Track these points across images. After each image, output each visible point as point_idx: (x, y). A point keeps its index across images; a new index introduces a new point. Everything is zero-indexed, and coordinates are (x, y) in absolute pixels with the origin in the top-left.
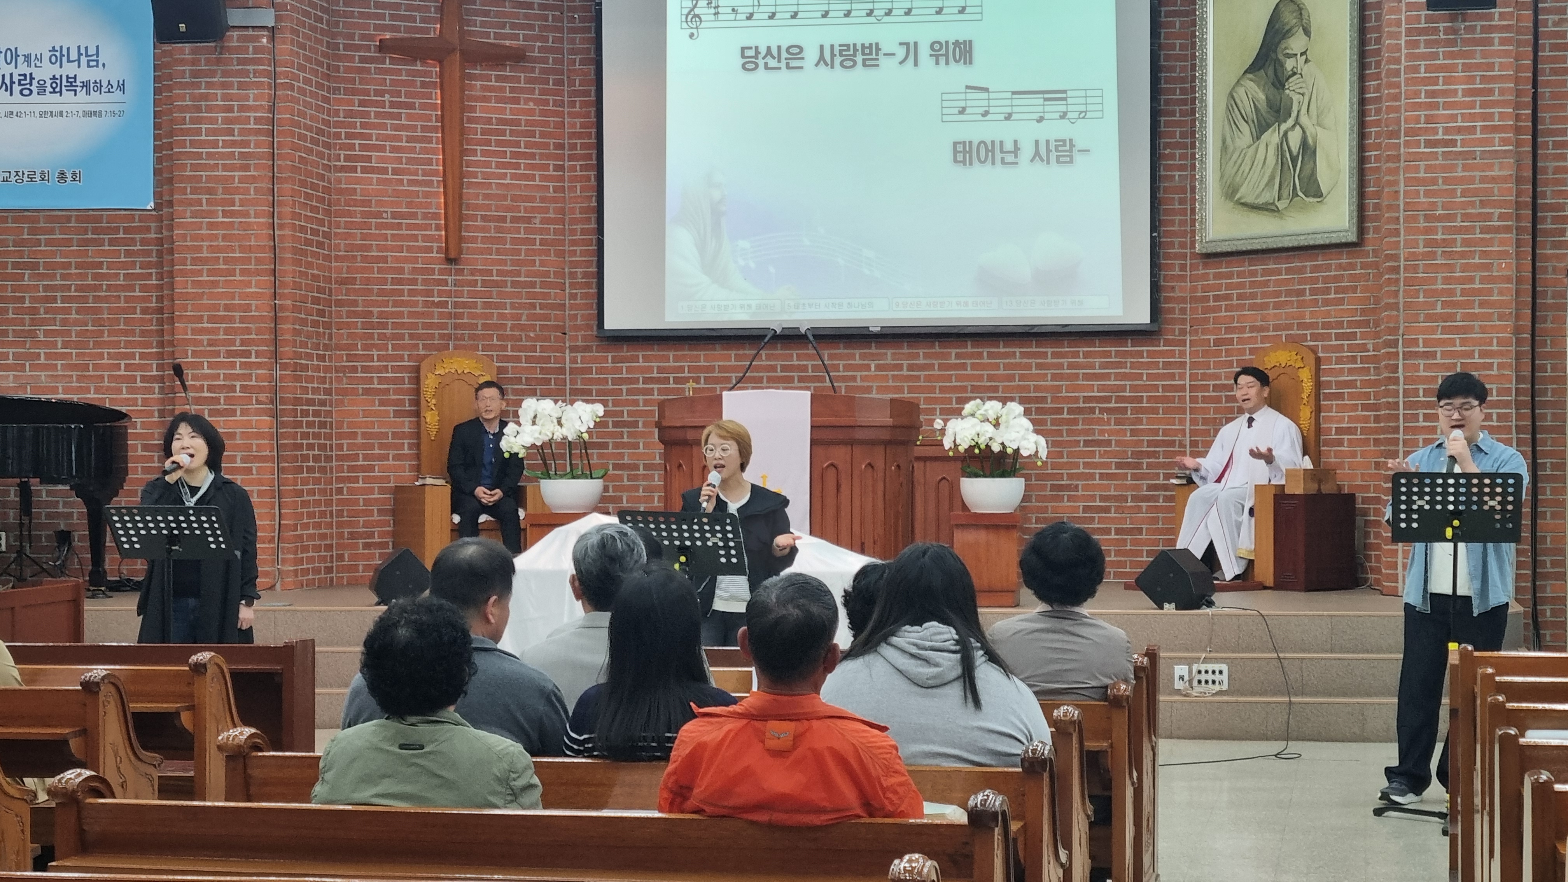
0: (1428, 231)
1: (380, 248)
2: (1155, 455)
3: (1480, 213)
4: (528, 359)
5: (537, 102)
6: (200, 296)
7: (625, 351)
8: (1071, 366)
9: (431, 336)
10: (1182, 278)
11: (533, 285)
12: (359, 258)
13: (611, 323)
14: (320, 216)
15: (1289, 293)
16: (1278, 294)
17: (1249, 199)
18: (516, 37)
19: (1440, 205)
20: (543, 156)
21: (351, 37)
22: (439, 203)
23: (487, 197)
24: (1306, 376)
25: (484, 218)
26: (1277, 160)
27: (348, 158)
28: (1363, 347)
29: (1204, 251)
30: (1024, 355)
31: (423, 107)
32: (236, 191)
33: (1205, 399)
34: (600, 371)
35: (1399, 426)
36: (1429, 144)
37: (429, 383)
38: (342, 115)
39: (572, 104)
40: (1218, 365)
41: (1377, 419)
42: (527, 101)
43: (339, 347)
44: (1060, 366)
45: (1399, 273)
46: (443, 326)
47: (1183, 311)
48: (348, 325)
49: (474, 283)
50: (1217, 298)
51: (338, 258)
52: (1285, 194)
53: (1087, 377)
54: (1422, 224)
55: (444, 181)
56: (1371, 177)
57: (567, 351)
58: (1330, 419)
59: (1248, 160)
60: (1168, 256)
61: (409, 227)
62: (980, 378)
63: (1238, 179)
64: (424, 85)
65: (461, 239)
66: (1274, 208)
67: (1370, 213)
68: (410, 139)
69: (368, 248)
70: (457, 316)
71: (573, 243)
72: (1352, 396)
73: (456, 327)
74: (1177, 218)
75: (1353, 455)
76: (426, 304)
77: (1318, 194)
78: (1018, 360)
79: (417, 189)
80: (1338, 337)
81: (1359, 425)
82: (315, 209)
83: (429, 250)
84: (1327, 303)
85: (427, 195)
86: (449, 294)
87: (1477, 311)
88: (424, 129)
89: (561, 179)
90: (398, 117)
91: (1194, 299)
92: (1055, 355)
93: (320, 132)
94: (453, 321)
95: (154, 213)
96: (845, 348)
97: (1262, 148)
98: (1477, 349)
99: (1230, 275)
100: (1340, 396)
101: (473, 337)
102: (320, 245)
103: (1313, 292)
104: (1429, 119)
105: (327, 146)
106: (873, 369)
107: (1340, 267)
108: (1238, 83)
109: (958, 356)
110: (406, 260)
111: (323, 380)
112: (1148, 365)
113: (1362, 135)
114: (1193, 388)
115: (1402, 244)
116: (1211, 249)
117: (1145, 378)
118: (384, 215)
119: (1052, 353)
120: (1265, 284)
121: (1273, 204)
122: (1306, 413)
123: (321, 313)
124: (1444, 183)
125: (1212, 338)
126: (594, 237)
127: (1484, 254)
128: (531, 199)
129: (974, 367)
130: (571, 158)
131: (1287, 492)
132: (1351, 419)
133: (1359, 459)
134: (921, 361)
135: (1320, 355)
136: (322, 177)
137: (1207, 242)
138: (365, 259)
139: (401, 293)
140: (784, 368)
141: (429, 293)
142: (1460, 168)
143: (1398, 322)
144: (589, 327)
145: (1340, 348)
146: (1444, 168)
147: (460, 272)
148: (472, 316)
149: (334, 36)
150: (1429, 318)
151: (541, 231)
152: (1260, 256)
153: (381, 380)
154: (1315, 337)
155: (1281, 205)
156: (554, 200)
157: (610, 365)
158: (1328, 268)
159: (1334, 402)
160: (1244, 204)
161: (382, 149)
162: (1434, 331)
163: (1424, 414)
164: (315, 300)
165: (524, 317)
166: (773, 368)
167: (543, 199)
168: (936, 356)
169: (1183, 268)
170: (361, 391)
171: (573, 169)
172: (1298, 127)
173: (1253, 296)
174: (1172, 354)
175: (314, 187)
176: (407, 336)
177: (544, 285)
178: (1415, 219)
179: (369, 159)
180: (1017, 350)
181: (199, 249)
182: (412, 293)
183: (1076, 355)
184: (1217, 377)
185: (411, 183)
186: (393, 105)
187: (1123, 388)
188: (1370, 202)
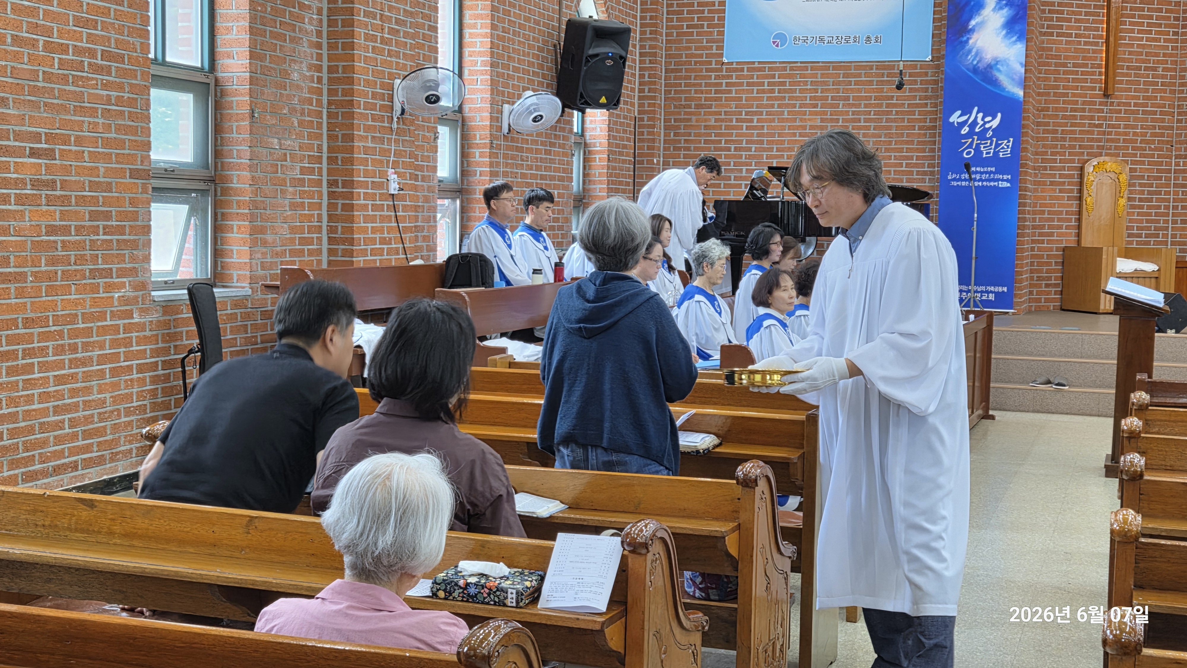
1: (1065, 87)
4: (1150, 163)
9: (1092, 147)
11: (1155, 113)
12: (1052, 94)
20: (1166, 26)
22: (1101, 57)
23: (1130, 53)
25: (1128, 68)
27: (1049, 27)
37: (1090, 178)
46: (1099, 140)
48: (1045, 139)
49: (1120, 112)
55: (1107, 42)
57: (1174, 158)
61: (1083, 73)
65: (1115, 82)
68: (1086, 14)
69: (1057, 87)
70: (1110, 133)
73: (1108, 140)
76: (1090, 125)
79: (1089, 47)
83: (1094, 89)
85: (1094, 52)
86: (1105, 119)
89: (1176, 41)
94: (1106, 137)
95: (931, 63)
101: (1116, 148)
110: (1079, 95)
118: (1069, 65)
128: (1157, 55)
138: (1055, 94)
139: (1075, 117)
141: (1092, 118)
147: (1112, 104)
151: (1163, 77)
153: (1061, 176)
156: (1171, 55)
165: (1148, 135)
167: (1165, 55)
170: (1048, 183)
176: (1077, 147)
177: (1162, 113)
179: (1061, 27)
185: (1086, 43)
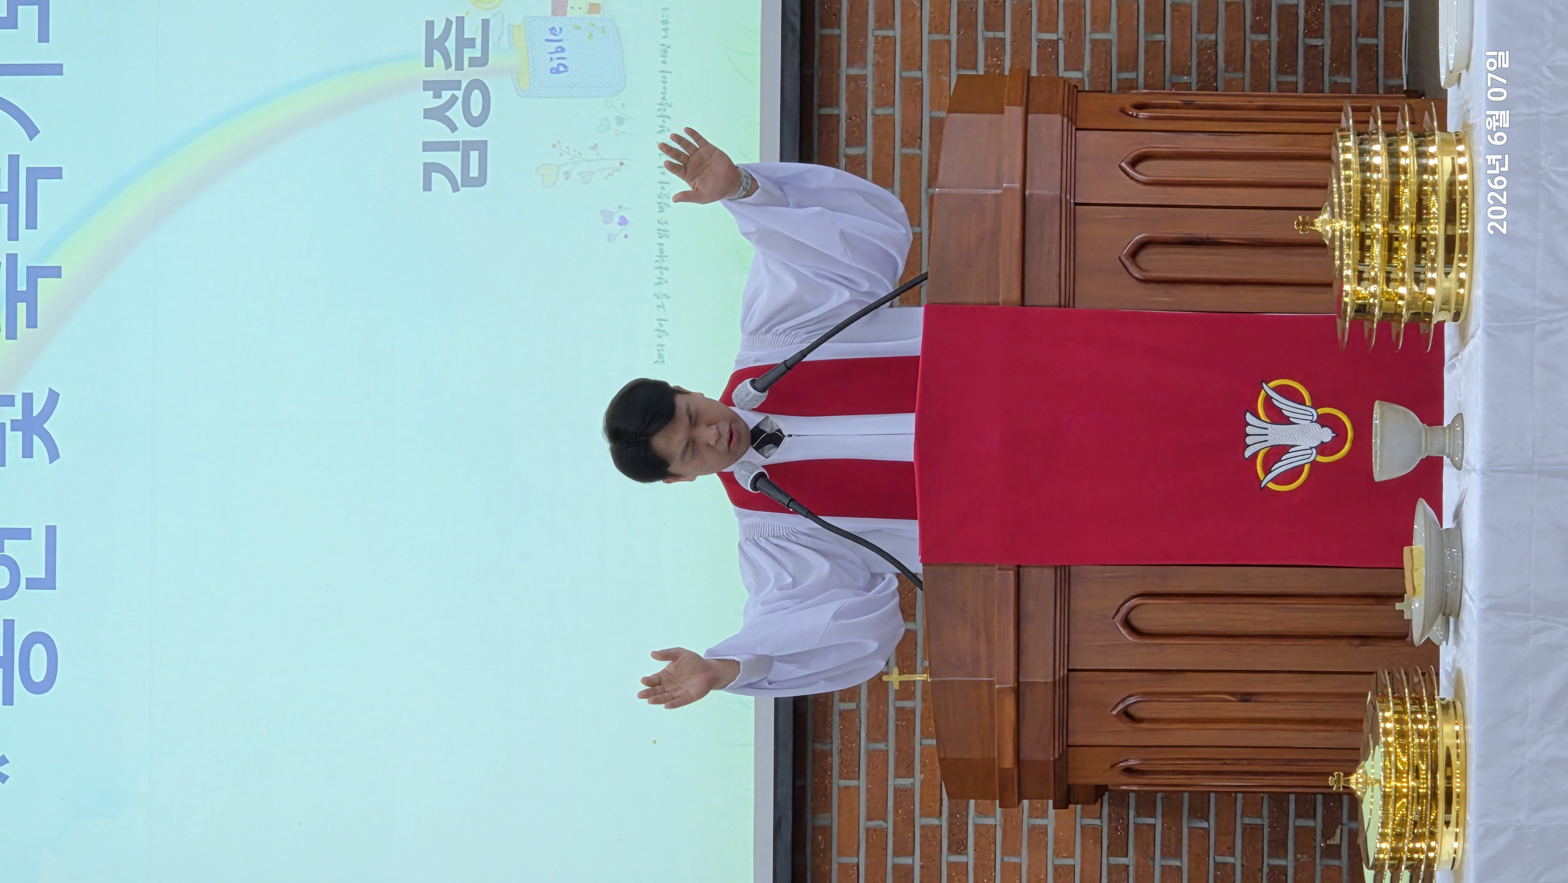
30: (857, 56)
180: (845, 71)
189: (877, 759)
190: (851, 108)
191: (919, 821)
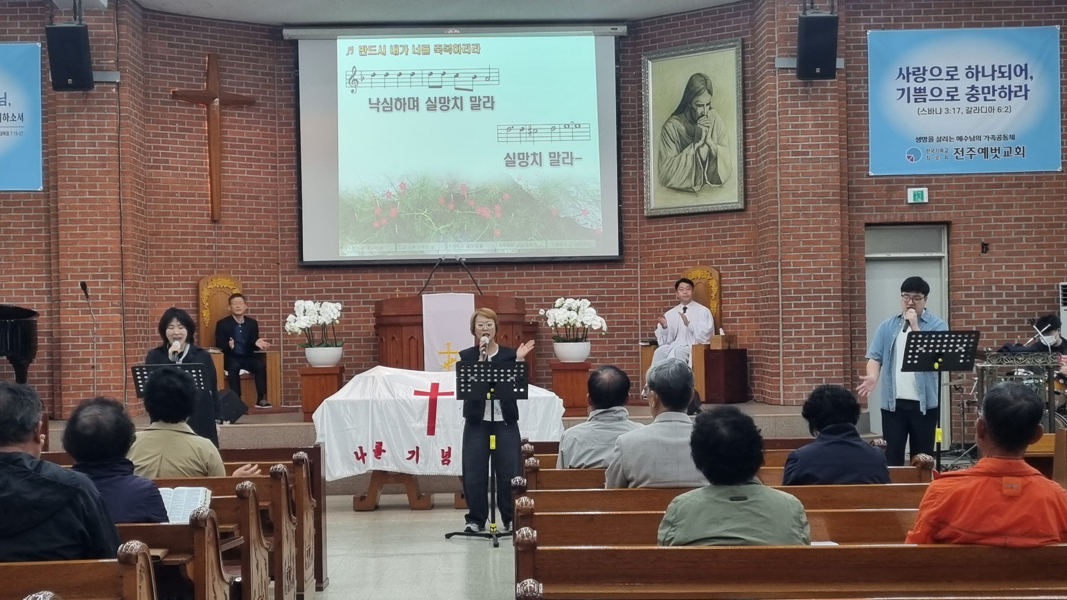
0: (794, 202)
1: (174, 214)
2: (621, 329)
3: (822, 192)
4: (259, 279)
5: (262, 129)
6: (75, 243)
7: (315, 274)
8: (573, 280)
9: (204, 266)
10: (636, 230)
11: (260, 236)
12: (162, 220)
13: (307, 257)
14: (142, 195)
15: (701, 238)
16: (694, 238)
17: (676, 186)
18: (249, 91)
19: (801, 187)
20: (265, 161)
21: (156, 89)
22: (207, 188)
23: (234, 184)
24: (714, 284)
25: (233, 197)
26: (693, 164)
27: (155, 161)
28: (748, 268)
29: (649, 215)
30: (547, 274)
31: (197, 131)
32: (97, 180)
33: (650, 298)
34: (300, 286)
35: (779, 311)
36: (795, 154)
37: (205, 294)
38: (151, 135)
39: (281, 131)
40: (658, 278)
41: (757, 307)
42: (255, 129)
43: (152, 273)
44: (567, 280)
45: (778, 225)
46: (211, 260)
47: (636, 249)
48: (156, 260)
49: (227, 235)
50: (656, 241)
51: (151, 220)
52: (699, 182)
53: (583, 286)
54: (791, 198)
55: (211, 175)
56: (750, 173)
57: (280, 274)
58: (728, 308)
59: (675, 165)
60: (627, 218)
61: (190, 202)
62: (522, 287)
63: (669, 174)
64: (198, 118)
65: (221, 209)
66: (691, 190)
67: (750, 192)
68: (191, 150)
69: (167, 214)
70: (220, 254)
71: (283, 211)
72: (741, 295)
73: (219, 260)
74: (631, 197)
75: (743, 327)
76: (201, 247)
77: (719, 182)
78: (543, 277)
79: (195, 179)
80: (732, 262)
81: (746, 311)
82: (140, 191)
83: (202, 215)
84: (725, 243)
85: (200, 183)
86: (214, 241)
87: (822, 246)
88: (198, 144)
89: (275, 174)
90: (183, 137)
91: (642, 242)
92: (564, 274)
93: (141, 145)
94: (217, 257)
95: (43, 193)
96: (444, 271)
97: (684, 157)
98: (822, 267)
99: (664, 229)
100: (734, 295)
102: (142, 212)
103: (716, 237)
104: (794, 140)
105: (145, 154)
106: (460, 283)
107: (732, 223)
108: (668, 121)
109: (509, 275)
110: (190, 221)
111: (145, 292)
112: (617, 279)
113: (745, 150)
114: (642, 292)
115: (779, 209)
116: (654, 213)
117: (615, 286)
118: (177, 194)
119: (563, 273)
120: (687, 233)
121: (691, 188)
122: (714, 304)
123: (143, 252)
124: (803, 175)
125: (654, 263)
126: (295, 208)
127: (825, 215)
128: (258, 186)
129: (519, 281)
130: (281, 162)
131: (712, 348)
132: (741, 308)
133: (746, 330)
134: (488, 278)
135: (721, 272)
136: (142, 172)
137: (651, 210)
138: (166, 221)
139: (186, 240)
140: (409, 283)
141: (202, 240)
142: (811, 168)
143: (778, 253)
144: (293, 260)
145: (733, 269)
146: (803, 168)
147: (220, 228)
148: (226, 254)
149: (148, 88)
150: (796, 250)
151: (264, 204)
152: (683, 217)
153: (176, 292)
154: (718, 262)
155: (696, 189)
156: (270, 186)
157: (305, 282)
158: (725, 223)
159: (730, 298)
160: (674, 189)
161: (175, 156)
162: (798, 257)
163: (794, 304)
164: (142, 245)
165: (256, 254)
166: (403, 283)
167: (265, 186)
168: (497, 275)
169: (635, 224)
170: (164, 299)
171: (282, 168)
172: (706, 146)
173: (679, 240)
174: (630, 272)
175: (139, 177)
176: (190, 266)
177: (266, 236)
178: (787, 195)
179: (167, 161)
180: (543, 271)
181: (74, 214)
182: (193, 240)
183: (576, 274)
184: (658, 285)
185: (191, 175)
186: (180, 130)
187: (603, 292)
188: (750, 187)
189: (384, 284)
190: (534, 273)
191: (370, 294)
